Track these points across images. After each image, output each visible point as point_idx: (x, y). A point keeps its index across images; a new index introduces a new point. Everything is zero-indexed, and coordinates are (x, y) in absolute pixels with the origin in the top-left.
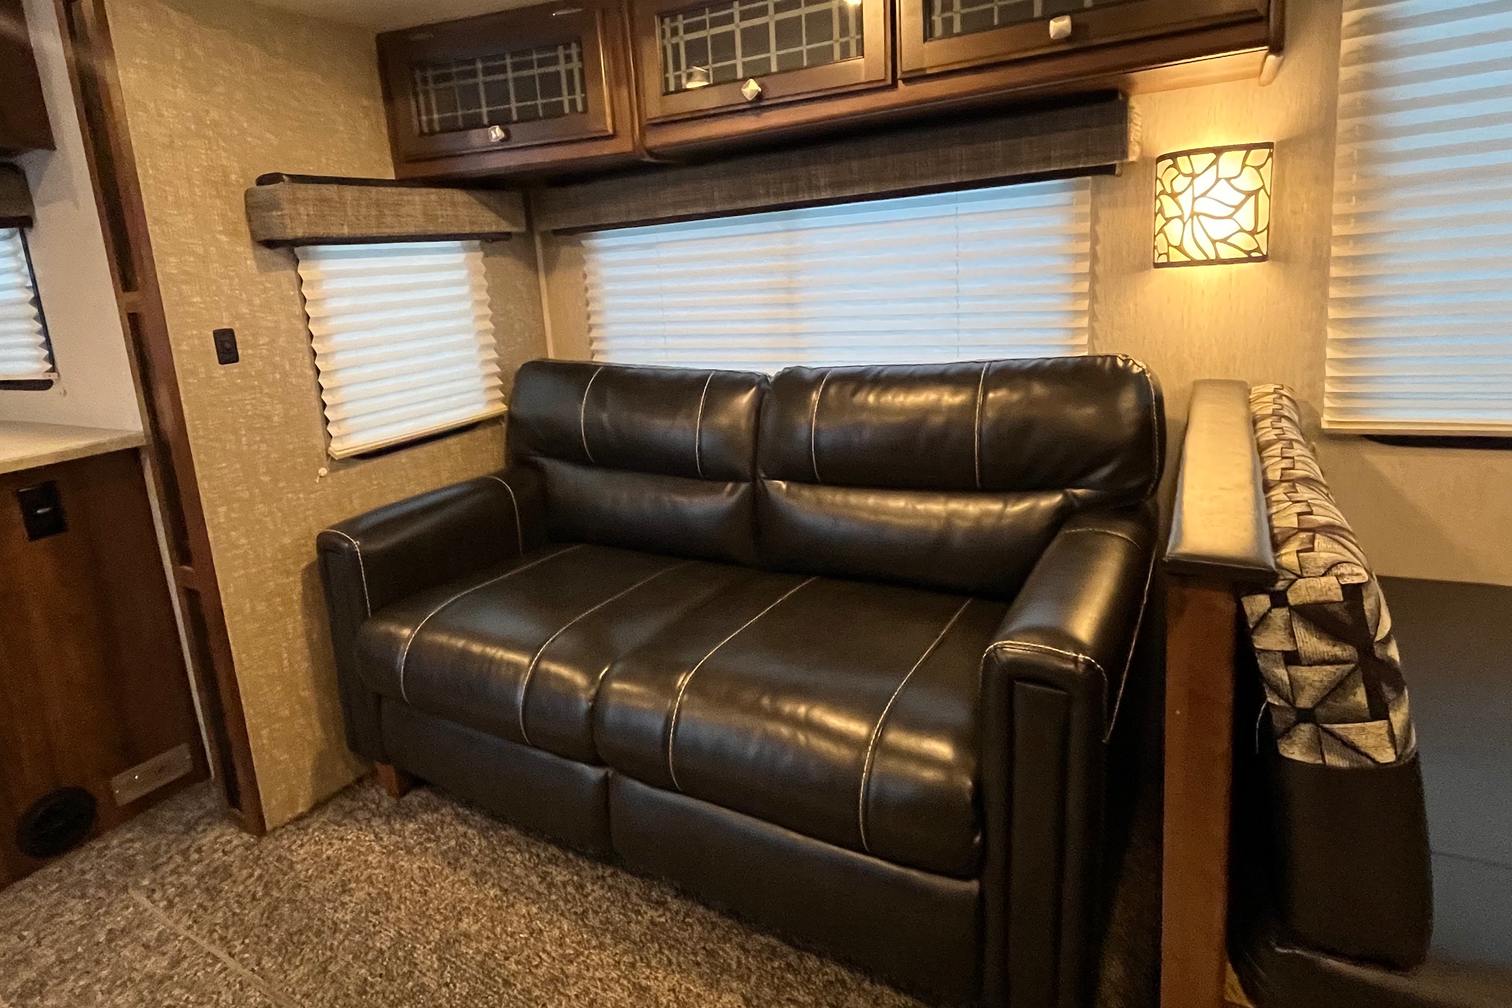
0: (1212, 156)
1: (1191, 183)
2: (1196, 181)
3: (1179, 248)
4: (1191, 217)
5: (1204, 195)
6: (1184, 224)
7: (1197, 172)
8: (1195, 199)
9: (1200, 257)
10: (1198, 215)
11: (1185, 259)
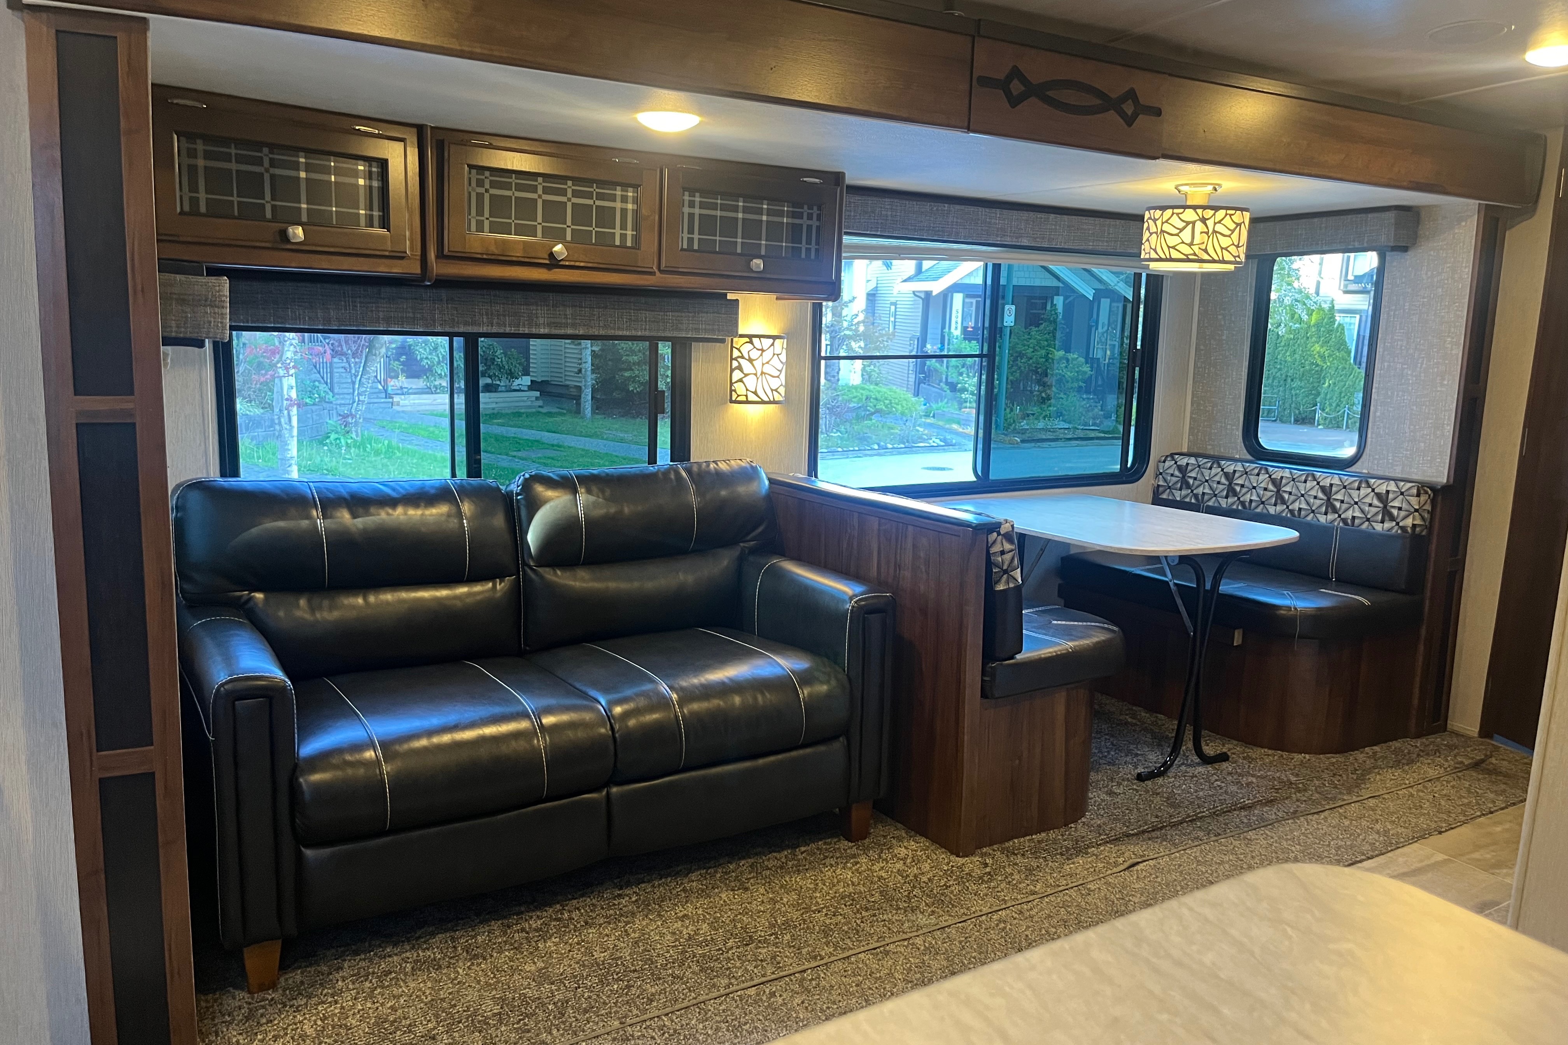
0: (771, 341)
1: (761, 355)
2: (764, 353)
3: (755, 393)
4: (761, 374)
5: (767, 363)
6: (758, 379)
7: (765, 349)
8: (763, 364)
9: (766, 399)
10: (765, 374)
11: (756, 399)
